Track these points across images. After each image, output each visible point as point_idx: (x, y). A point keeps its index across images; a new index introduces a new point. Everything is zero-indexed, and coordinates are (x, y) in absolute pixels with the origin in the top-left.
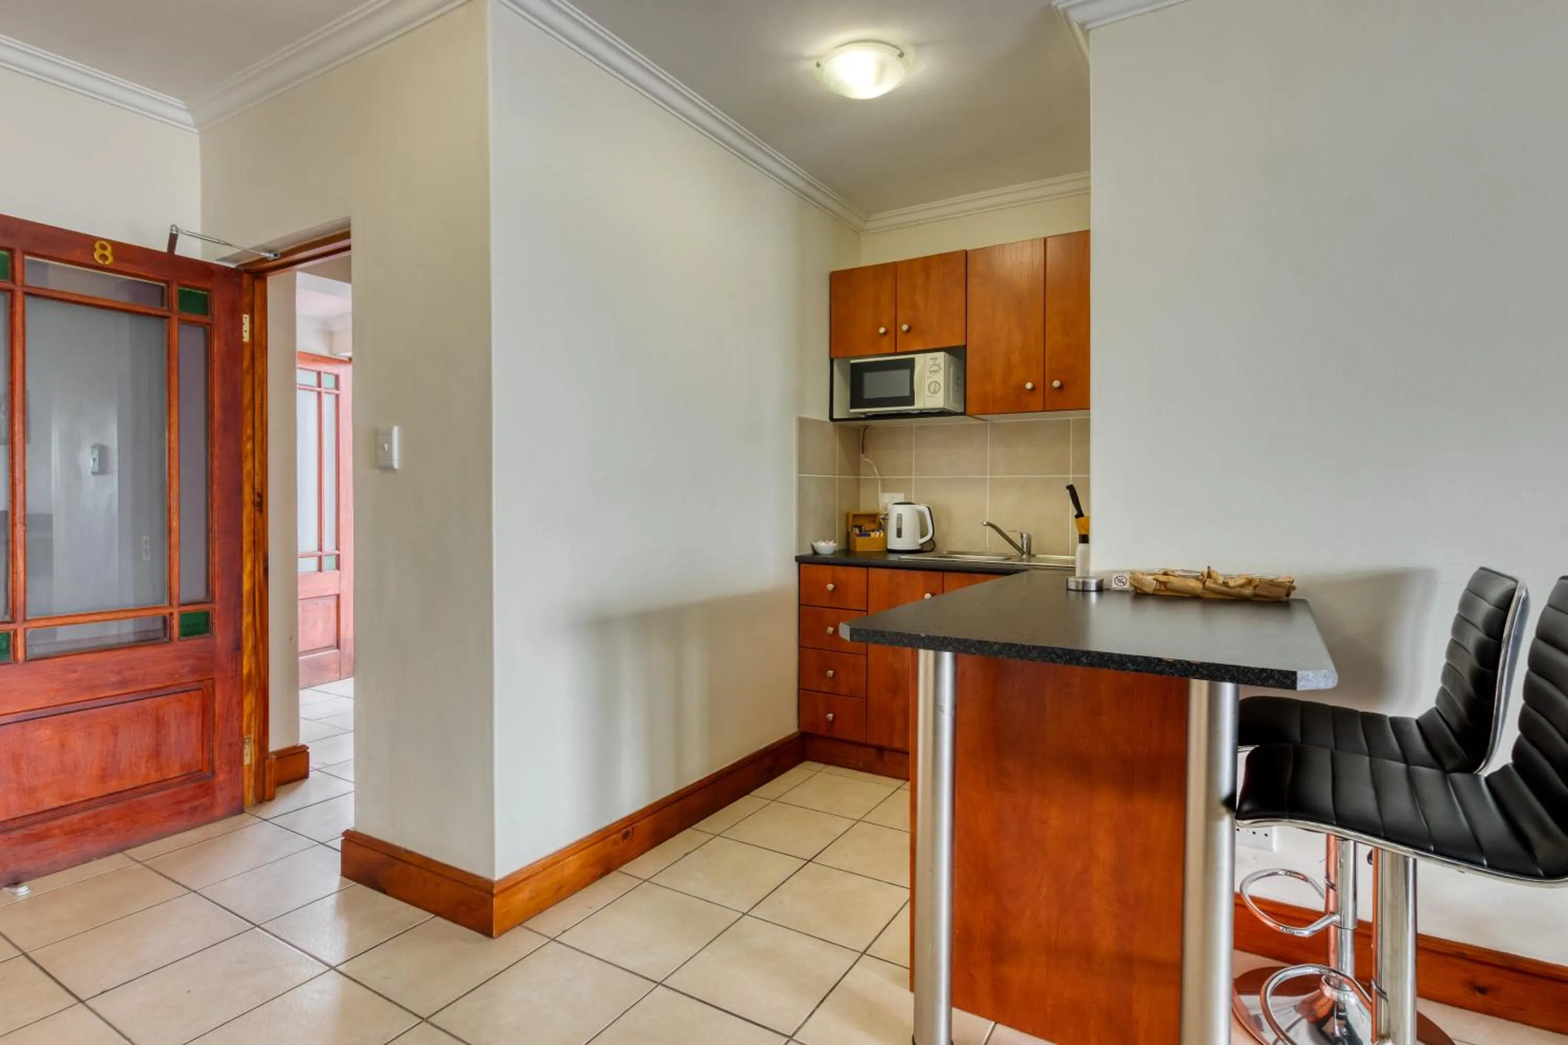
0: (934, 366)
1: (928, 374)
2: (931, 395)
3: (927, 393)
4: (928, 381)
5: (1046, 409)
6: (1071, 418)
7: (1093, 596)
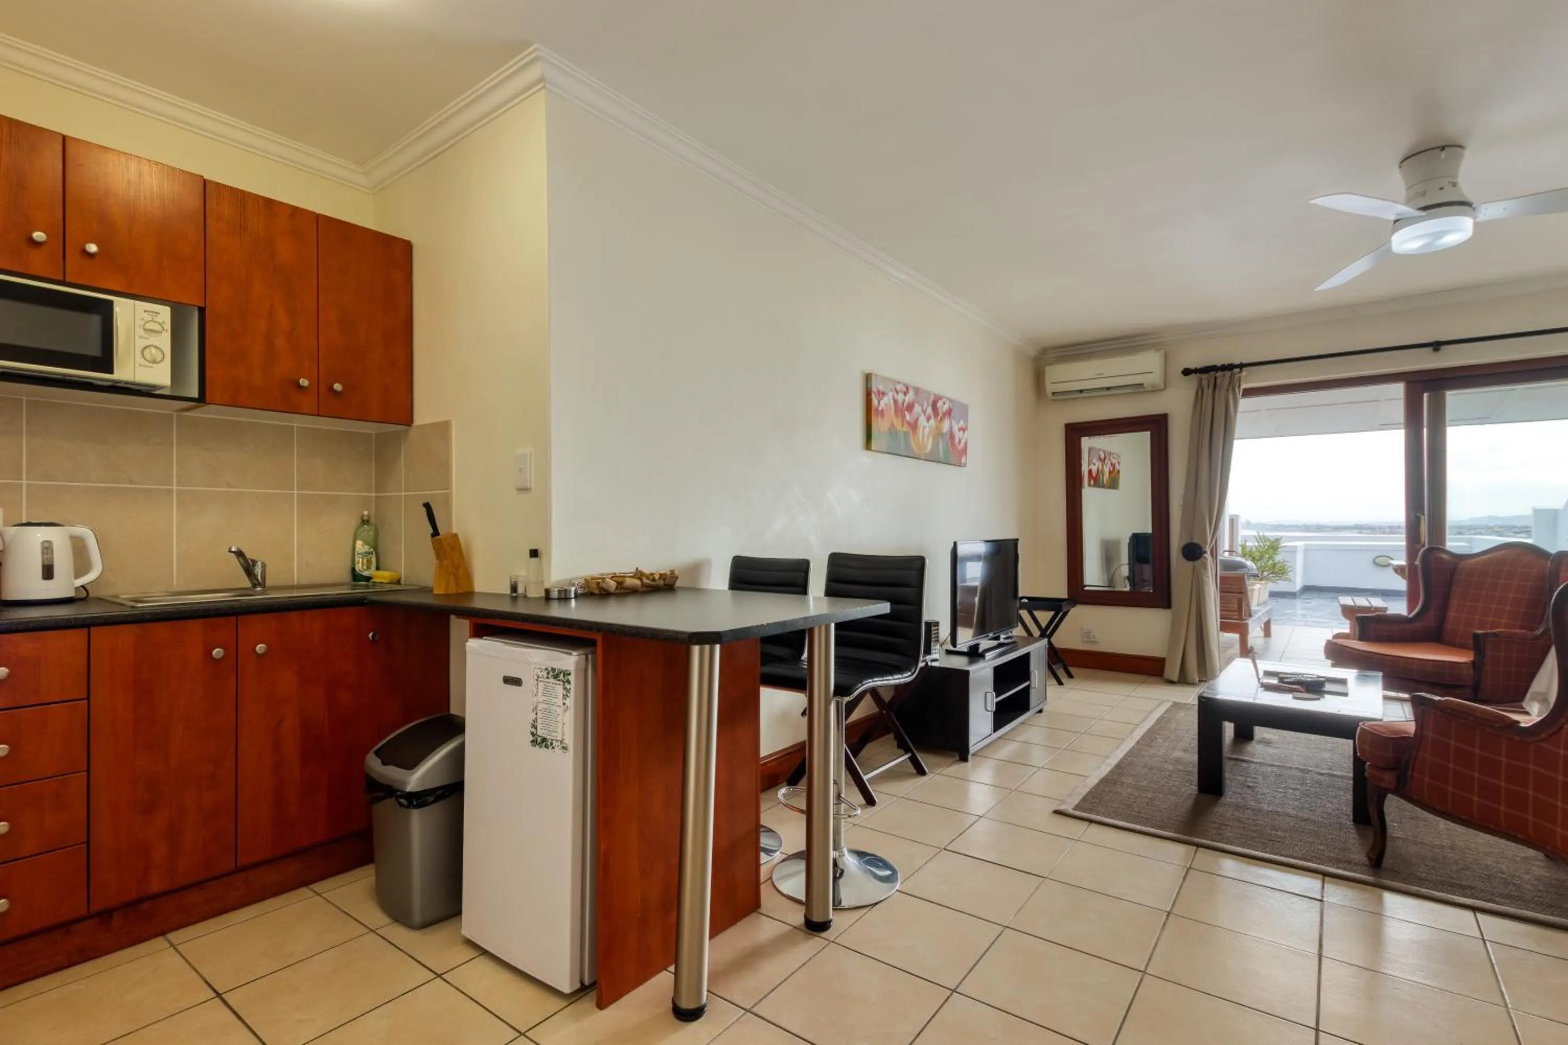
0: (151, 323)
1: (140, 332)
2: (146, 363)
3: (140, 360)
4: (140, 344)
5: (321, 414)
6: (295, 425)
7: (573, 602)
